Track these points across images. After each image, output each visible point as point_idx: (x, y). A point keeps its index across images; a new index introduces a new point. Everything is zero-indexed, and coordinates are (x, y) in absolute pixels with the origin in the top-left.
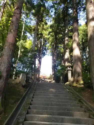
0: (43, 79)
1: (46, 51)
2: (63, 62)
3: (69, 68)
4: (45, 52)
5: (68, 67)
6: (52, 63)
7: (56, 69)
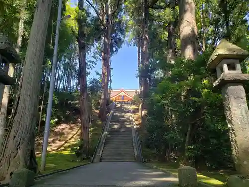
0: (119, 105)
1: (122, 34)
2: (170, 56)
3: (231, 67)
4: (121, 37)
5: (225, 67)
6: (140, 64)
7: (150, 77)
